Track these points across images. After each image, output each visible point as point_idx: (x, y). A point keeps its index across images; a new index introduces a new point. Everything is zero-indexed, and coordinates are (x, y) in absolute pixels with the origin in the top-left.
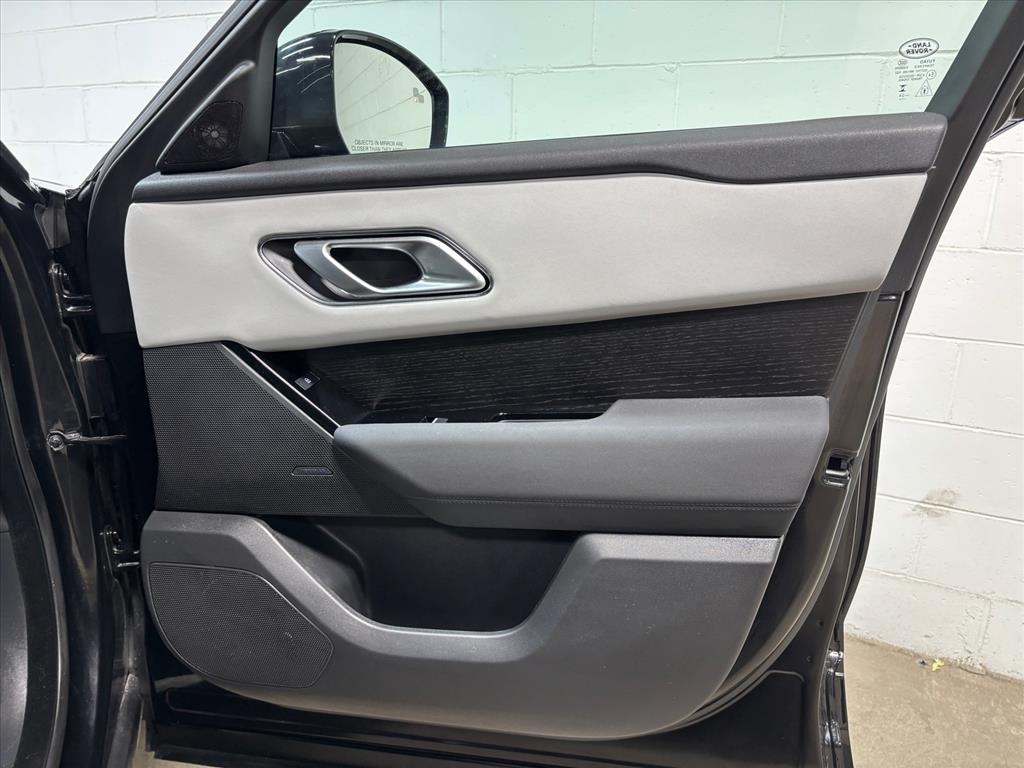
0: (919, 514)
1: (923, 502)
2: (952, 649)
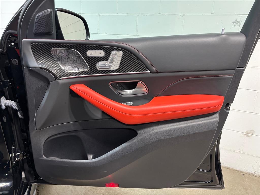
1: (245, 133)
2: (251, 171)
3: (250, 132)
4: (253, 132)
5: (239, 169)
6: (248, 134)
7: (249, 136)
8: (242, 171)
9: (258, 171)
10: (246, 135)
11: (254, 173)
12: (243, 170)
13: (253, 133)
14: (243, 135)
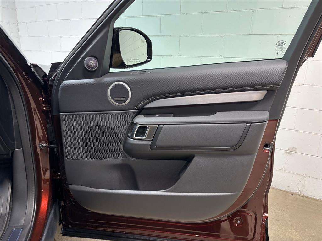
0: (286, 154)
1: (287, 151)
2: (295, 190)
3: (292, 150)
4: (295, 149)
5: (283, 189)
6: (291, 151)
7: (291, 154)
8: (286, 190)
9: (302, 190)
10: (288, 152)
11: (299, 192)
12: (288, 189)
13: (295, 151)
14: (285, 153)
